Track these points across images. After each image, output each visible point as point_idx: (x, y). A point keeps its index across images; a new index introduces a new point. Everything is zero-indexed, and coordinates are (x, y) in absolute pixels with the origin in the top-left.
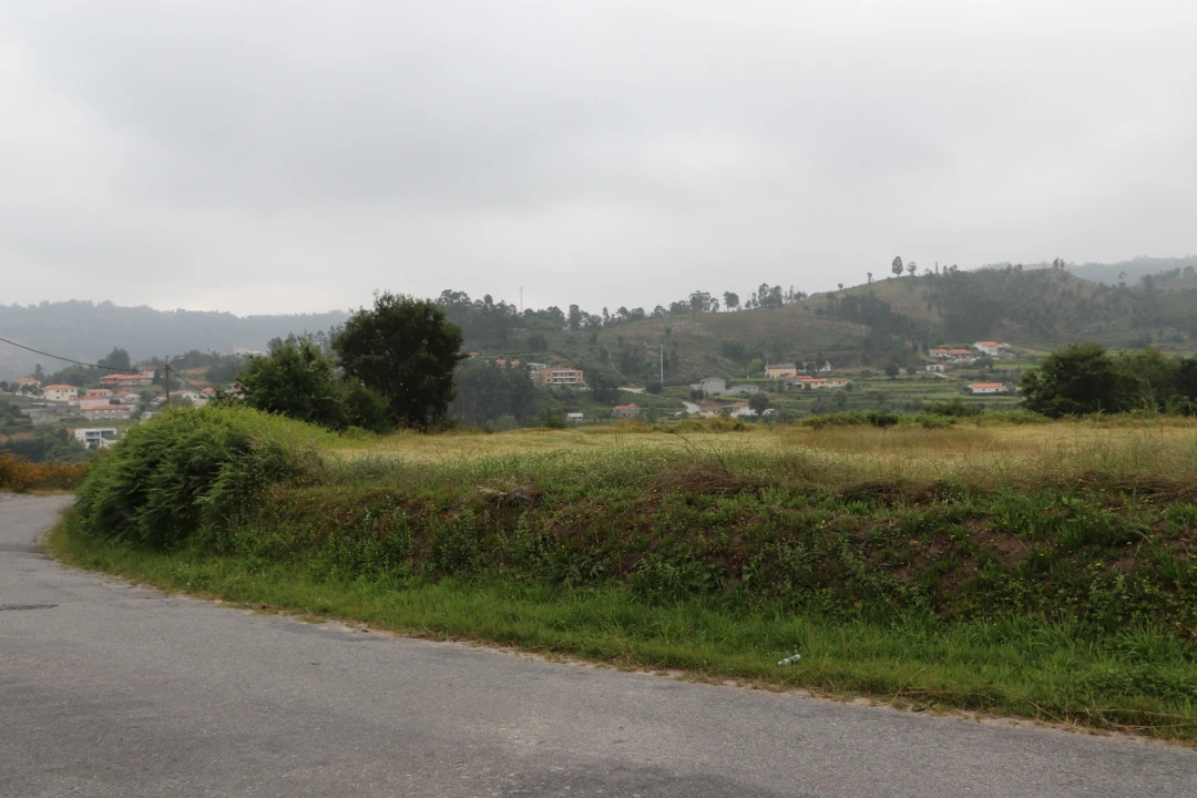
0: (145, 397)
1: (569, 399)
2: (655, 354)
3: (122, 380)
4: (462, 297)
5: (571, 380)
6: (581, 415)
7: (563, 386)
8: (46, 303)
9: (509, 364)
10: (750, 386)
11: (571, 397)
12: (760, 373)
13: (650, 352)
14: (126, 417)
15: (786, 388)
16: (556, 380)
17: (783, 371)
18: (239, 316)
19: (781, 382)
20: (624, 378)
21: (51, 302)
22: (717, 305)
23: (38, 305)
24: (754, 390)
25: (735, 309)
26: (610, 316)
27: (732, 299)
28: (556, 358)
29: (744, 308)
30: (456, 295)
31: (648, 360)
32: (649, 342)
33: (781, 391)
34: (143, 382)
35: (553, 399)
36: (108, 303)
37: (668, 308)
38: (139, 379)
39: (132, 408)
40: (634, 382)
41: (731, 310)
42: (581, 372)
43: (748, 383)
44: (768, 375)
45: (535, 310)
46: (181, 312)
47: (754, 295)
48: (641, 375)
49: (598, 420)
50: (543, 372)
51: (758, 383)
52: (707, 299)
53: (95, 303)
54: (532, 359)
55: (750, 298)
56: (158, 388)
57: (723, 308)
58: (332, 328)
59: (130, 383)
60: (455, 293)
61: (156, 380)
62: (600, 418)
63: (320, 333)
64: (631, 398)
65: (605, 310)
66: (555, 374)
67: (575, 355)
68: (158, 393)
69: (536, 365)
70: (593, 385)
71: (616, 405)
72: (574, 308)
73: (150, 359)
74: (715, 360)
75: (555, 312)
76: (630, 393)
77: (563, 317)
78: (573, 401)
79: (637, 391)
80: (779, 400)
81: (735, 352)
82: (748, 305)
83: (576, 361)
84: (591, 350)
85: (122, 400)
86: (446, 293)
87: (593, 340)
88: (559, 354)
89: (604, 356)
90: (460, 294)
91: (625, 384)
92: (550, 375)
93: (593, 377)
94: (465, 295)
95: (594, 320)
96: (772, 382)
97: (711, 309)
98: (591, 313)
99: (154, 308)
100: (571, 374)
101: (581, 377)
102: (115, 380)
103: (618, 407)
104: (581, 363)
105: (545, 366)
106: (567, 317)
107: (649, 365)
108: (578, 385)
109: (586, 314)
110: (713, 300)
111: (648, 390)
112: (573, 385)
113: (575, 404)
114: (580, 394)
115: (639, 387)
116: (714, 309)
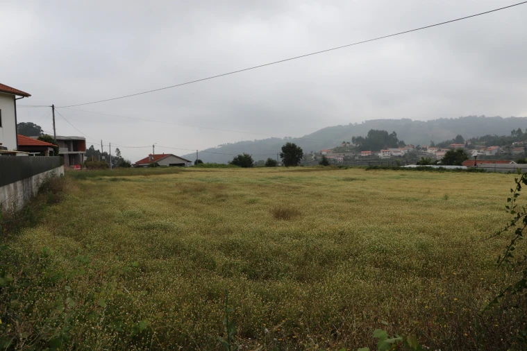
3: (455, 146)
34: (462, 146)
38: (460, 145)
59: (457, 147)
61: (466, 146)
102: (453, 146)
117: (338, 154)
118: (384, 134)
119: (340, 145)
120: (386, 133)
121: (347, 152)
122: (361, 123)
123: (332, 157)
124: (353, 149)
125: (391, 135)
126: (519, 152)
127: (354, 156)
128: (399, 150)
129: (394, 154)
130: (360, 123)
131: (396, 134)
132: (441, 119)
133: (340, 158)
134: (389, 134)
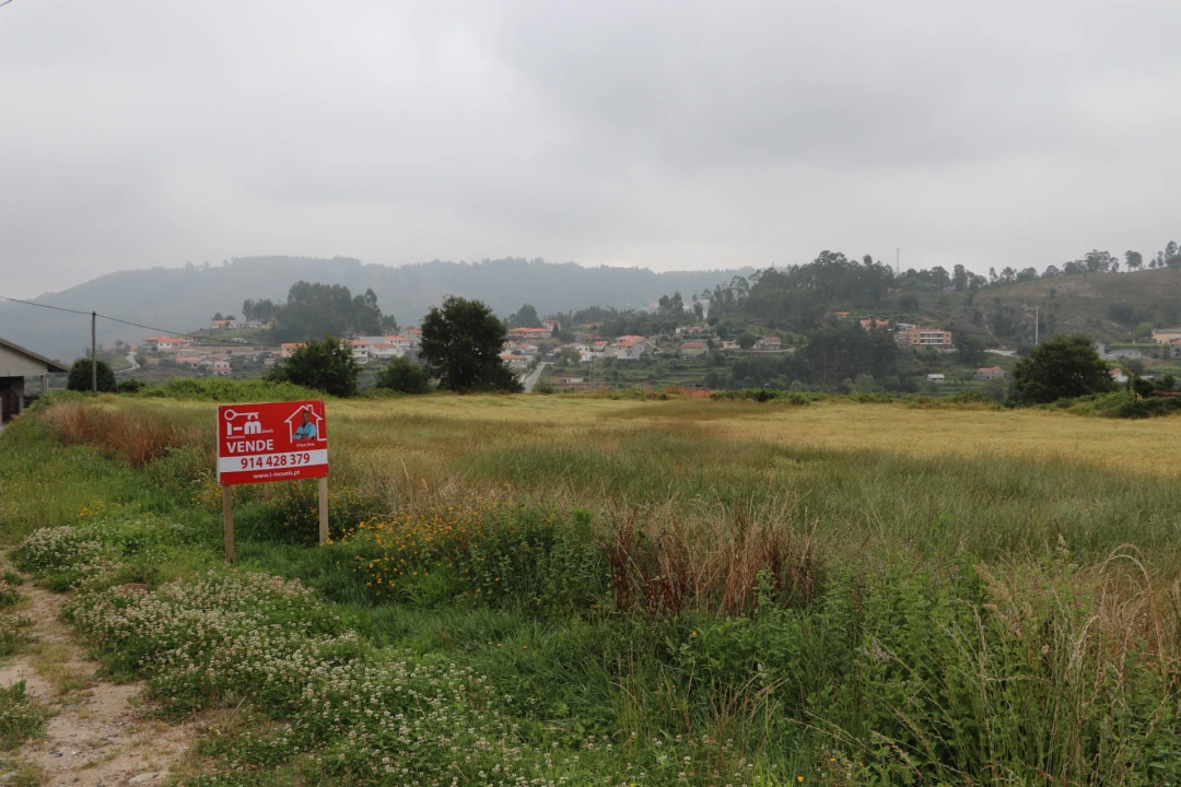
0: (543, 348)
1: (933, 360)
2: (1032, 316)
3: (525, 333)
4: (839, 258)
5: (939, 341)
6: (942, 376)
7: (928, 347)
8: (488, 260)
9: (873, 325)
10: (1131, 351)
11: (935, 358)
12: (1146, 338)
13: (1027, 315)
14: (523, 366)
15: (1173, 354)
16: (923, 341)
17: (1173, 336)
18: (656, 272)
19: (1166, 348)
20: (996, 339)
21: (492, 259)
22: (1117, 265)
23: (480, 263)
24: (1134, 355)
25: (1137, 269)
26: (998, 275)
27: (1134, 258)
28: (926, 319)
29: (1147, 268)
30: (834, 256)
31: (1023, 322)
32: (1029, 303)
33: (1166, 357)
34: (543, 335)
35: (917, 360)
36: (539, 261)
37: (1061, 268)
38: (540, 333)
39: (530, 358)
40: (1006, 345)
41: (1133, 270)
42: (950, 333)
43: (1132, 348)
44: (1155, 341)
45: (918, 271)
46: (604, 269)
47: (1160, 253)
48: (1014, 337)
49: (960, 382)
50: (910, 333)
51: (1141, 348)
52: (1106, 258)
53: (528, 261)
54: (902, 319)
55: (1156, 258)
56: (555, 340)
57: (1124, 268)
58: (718, 286)
59: (532, 336)
60: (833, 254)
61: (555, 333)
62: (961, 379)
63: (707, 291)
64: (999, 360)
65: (992, 270)
66: (923, 335)
67: (947, 317)
68: (556, 346)
69: (905, 325)
70: (960, 347)
71: (982, 367)
72: (959, 269)
73: (556, 314)
74: (1099, 324)
75: (940, 272)
76: (1000, 355)
77: (947, 277)
78: (937, 362)
79: (1009, 353)
80: (1161, 366)
81: (1124, 316)
82: (1153, 264)
83: (947, 322)
84: (965, 311)
85: (522, 351)
86: (824, 253)
87: (969, 301)
88: (931, 315)
89: (977, 318)
90: (837, 255)
91: (996, 346)
92: (915, 335)
93: (960, 339)
94: (843, 255)
95: (978, 280)
96: (1156, 348)
97: (1110, 269)
98: (976, 273)
99: (581, 265)
100: (939, 335)
101: (949, 338)
102: (520, 332)
103: (982, 369)
104: (952, 324)
105: (914, 327)
106: (951, 277)
107: (1025, 327)
108: (946, 347)
109: (971, 274)
110: (1112, 260)
111: (1019, 353)
112: (940, 346)
113: (939, 365)
114: (945, 356)
115: (1010, 349)
116: (1114, 270)
117: (208, 351)
118: (339, 297)
119: (208, 324)
120: (344, 293)
121: (238, 344)
122: (221, 265)
123: (192, 360)
124: (253, 339)
125: (359, 299)
126: (698, 352)
127: (262, 358)
128: (387, 340)
129: (378, 352)
130: (217, 263)
131: (374, 298)
132: (437, 262)
133: (222, 364)
134: (353, 296)
